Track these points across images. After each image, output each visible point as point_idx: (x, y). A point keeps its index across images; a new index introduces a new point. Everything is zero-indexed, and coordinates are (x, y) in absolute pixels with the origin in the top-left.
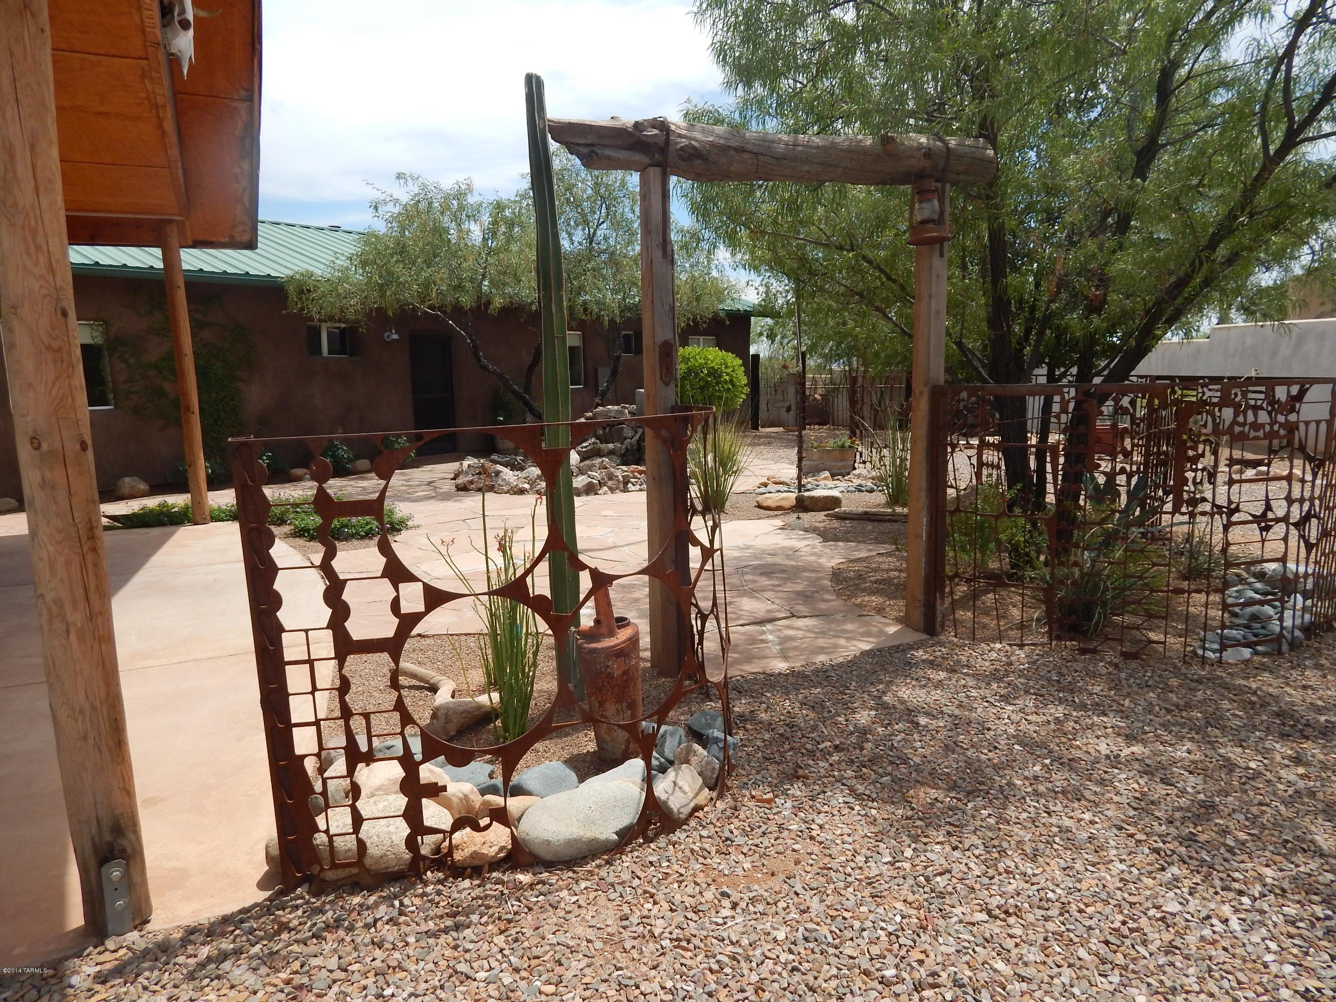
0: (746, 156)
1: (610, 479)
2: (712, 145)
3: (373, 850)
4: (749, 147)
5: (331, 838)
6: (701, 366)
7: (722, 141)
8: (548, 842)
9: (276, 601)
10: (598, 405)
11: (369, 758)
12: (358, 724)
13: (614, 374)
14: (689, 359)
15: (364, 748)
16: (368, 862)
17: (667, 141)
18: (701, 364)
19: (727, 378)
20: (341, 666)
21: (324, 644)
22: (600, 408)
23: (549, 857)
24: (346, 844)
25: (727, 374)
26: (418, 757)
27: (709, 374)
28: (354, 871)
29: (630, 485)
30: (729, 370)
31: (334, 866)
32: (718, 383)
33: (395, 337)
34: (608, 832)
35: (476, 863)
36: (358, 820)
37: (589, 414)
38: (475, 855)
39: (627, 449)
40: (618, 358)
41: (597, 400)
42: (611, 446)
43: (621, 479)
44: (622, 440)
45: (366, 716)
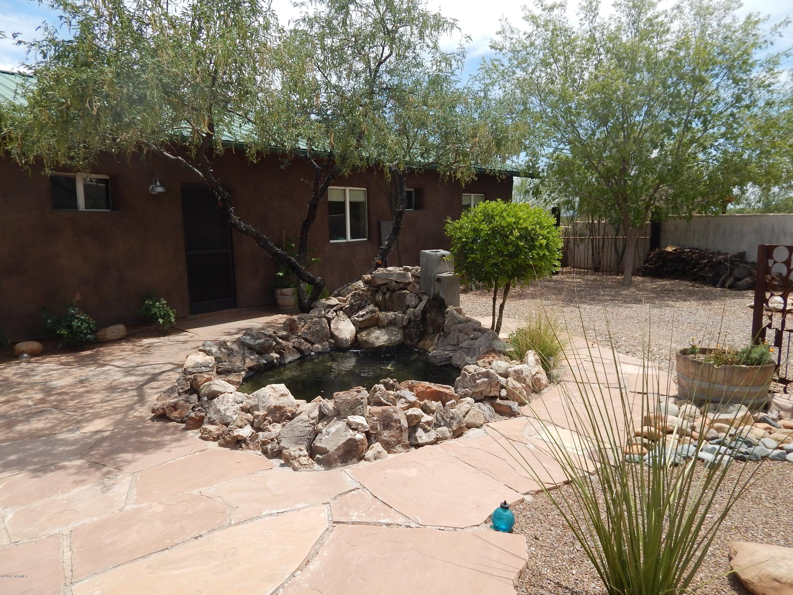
1: (387, 426)
6: (511, 227)
10: (378, 266)
13: (396, 231)
14: (493, 217)
18: (509, 224)
19: (544, 242)
22: (381, 270)
25: (545, 238)
27: (520, 238)
29: (420, 432)
30: (545, 232)
32: (532, 248)
33: (160, 189)
37: (368, 277)
39: (410, 321)
40: (401, 213)
41: (378, 260)
42: (391, 314)
43: (405, 423)
44: (404, 308)
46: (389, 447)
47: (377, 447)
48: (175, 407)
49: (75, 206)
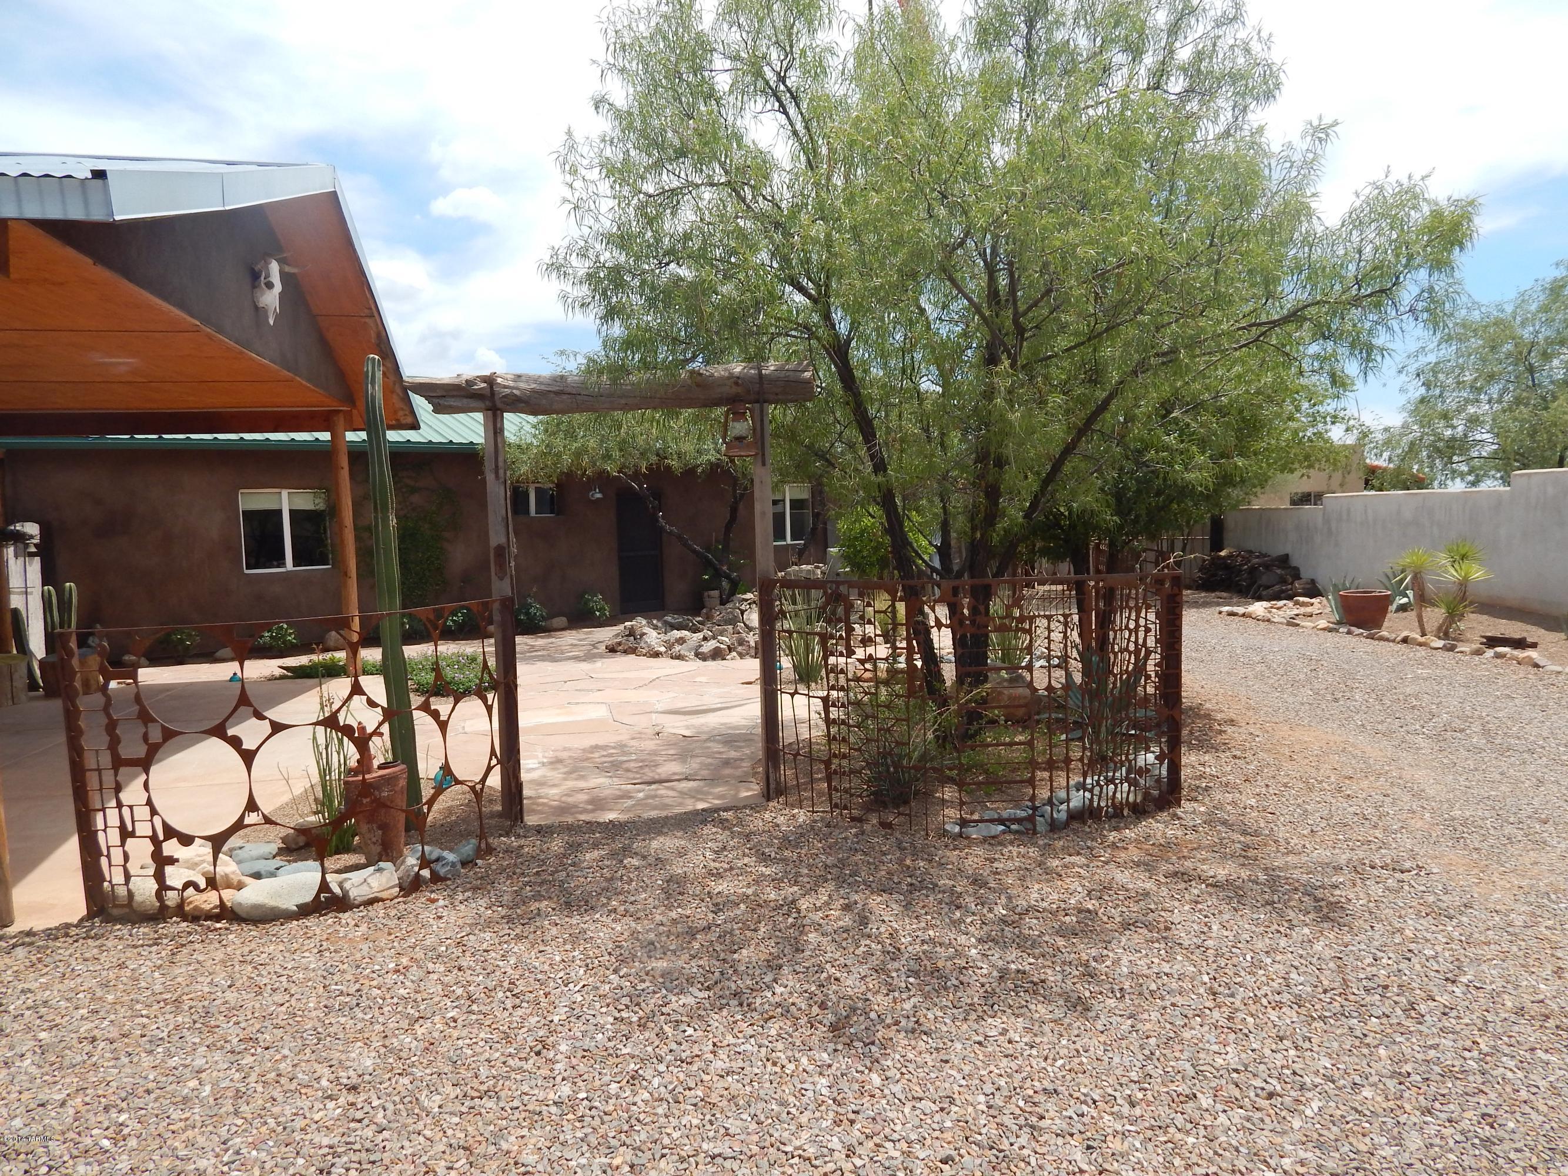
0: (565, 397)
2: (533, 391)
3: (138, 898)
4: (569, 390)
5: (113, 886)
7: (543, 387)
8: (240, 904)
9: (80, 732)
11: (132, 834)
12: (126, 811)
15: (130, 829)
16: (135, 905)
17: (493, 393)
20: (116, 775)
21: (106, 759)
23: (244, 915)
24: (122, 891)
26: (161, 838)
28: (127, 910)
31: (116, 906)
33: (599, 496)
34: (290, 904)
35: (196, 913)
36: (128, 877)
37: (781, 574)
38: (196, 908)
45: (131, 807)
46: (741, 656)
47: (734, 654)
48: (619, 644)
49: (527, 512)
